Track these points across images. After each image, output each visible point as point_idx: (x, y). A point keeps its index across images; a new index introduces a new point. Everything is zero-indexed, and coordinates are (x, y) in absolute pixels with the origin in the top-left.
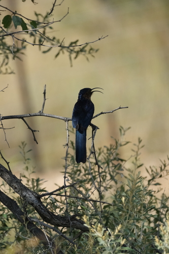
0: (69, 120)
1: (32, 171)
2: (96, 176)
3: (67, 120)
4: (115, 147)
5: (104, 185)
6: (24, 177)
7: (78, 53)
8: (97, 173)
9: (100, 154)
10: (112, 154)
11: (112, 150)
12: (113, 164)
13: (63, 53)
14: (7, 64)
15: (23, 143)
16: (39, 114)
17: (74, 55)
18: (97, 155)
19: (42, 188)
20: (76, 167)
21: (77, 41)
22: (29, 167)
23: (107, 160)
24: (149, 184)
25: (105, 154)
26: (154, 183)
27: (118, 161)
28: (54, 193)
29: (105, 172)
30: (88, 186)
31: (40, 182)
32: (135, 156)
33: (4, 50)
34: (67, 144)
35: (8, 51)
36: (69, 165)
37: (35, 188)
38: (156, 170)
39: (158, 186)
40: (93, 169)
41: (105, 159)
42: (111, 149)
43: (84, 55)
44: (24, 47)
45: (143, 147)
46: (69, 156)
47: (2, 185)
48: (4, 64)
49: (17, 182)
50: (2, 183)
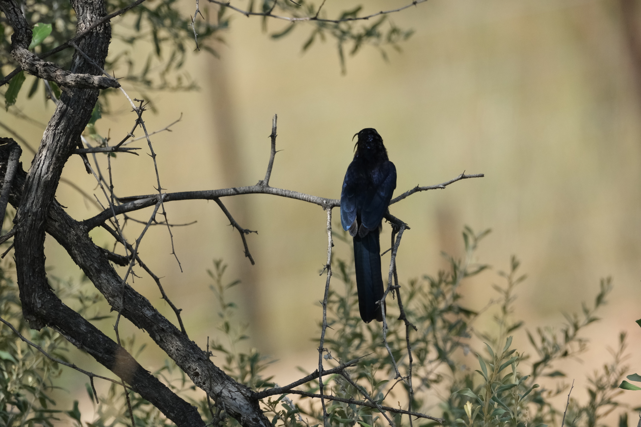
0: (334, 206)
1: (240, 334)
2: (400, 350)
3: (329, 206)
4: (450, 279)
5: (422, 373)
6: (220, 348)
7: (359, 39)
8: (404, 344)
9: (412, 296)
10: (444, 296)
11: (443, 285)
12: (444, 321)
13: (323, 38)
14: (180, 65)
15: (217, 264)
16: (258, 188)
17: (349, 45)
18: (404, 299)
19: (264, 378)
20: (351, 326)
21: (359, 9)
22: (232, 325)
23: (430, 309)
24: (535, 374)
25: (425, 295)
26: (547, 370)
27: (457, 313)
28: (294, 389)
29: (424, 340)
30: (380, 375)
31: (260, 363)
32: (503, 302)
33: (175, 30)
34: (328, 267)
35: (183, 33)
36: (334, 322)
37: (248, 378)
38: (554, 338)
39: (558, 380)
40: (395, 332)
41: (425, 307)
42: (440, 281)
43: (376, 45)
44: (225, 24)
45: (522, 279)
46: (333, 298)
47: (164, 368)
48: (174, 64)
49: (199, 359)
50: (163, 365)
